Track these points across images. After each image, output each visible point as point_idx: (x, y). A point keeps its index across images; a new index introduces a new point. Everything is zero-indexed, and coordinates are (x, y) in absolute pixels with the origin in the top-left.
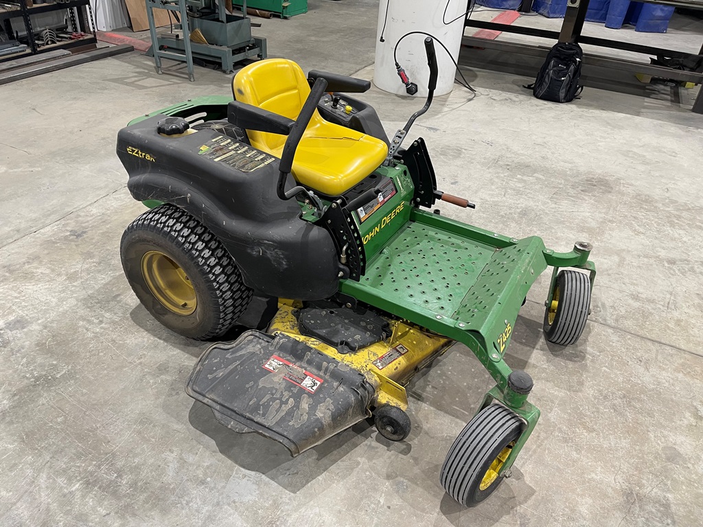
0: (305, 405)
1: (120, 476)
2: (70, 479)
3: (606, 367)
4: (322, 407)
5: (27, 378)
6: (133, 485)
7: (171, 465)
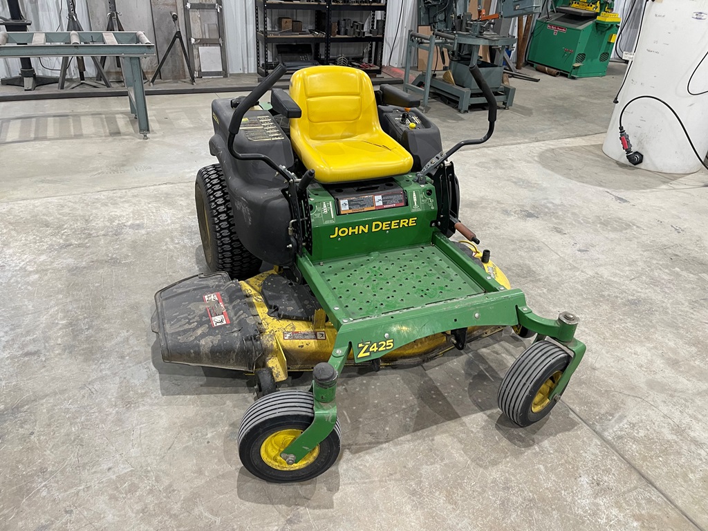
0: (199, 332)
1: (88, 329)
2: (64, 317)
4: (209, 339)
5: (108, 256)
6: (88, 338)
7: (119, 338)
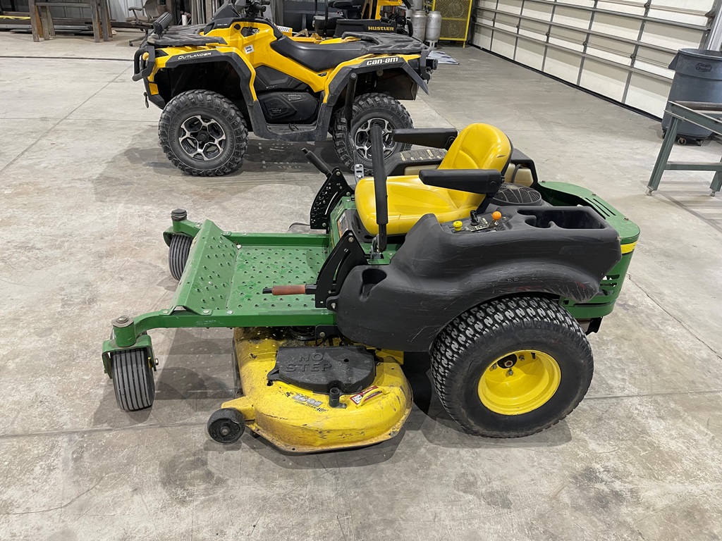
3: (85, 380)
